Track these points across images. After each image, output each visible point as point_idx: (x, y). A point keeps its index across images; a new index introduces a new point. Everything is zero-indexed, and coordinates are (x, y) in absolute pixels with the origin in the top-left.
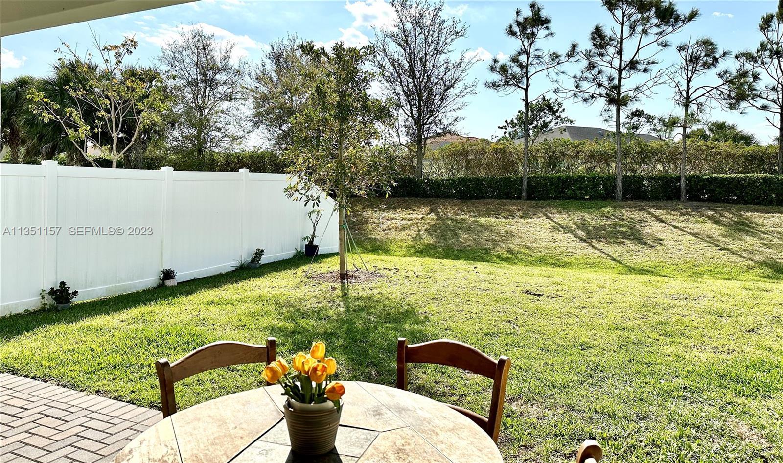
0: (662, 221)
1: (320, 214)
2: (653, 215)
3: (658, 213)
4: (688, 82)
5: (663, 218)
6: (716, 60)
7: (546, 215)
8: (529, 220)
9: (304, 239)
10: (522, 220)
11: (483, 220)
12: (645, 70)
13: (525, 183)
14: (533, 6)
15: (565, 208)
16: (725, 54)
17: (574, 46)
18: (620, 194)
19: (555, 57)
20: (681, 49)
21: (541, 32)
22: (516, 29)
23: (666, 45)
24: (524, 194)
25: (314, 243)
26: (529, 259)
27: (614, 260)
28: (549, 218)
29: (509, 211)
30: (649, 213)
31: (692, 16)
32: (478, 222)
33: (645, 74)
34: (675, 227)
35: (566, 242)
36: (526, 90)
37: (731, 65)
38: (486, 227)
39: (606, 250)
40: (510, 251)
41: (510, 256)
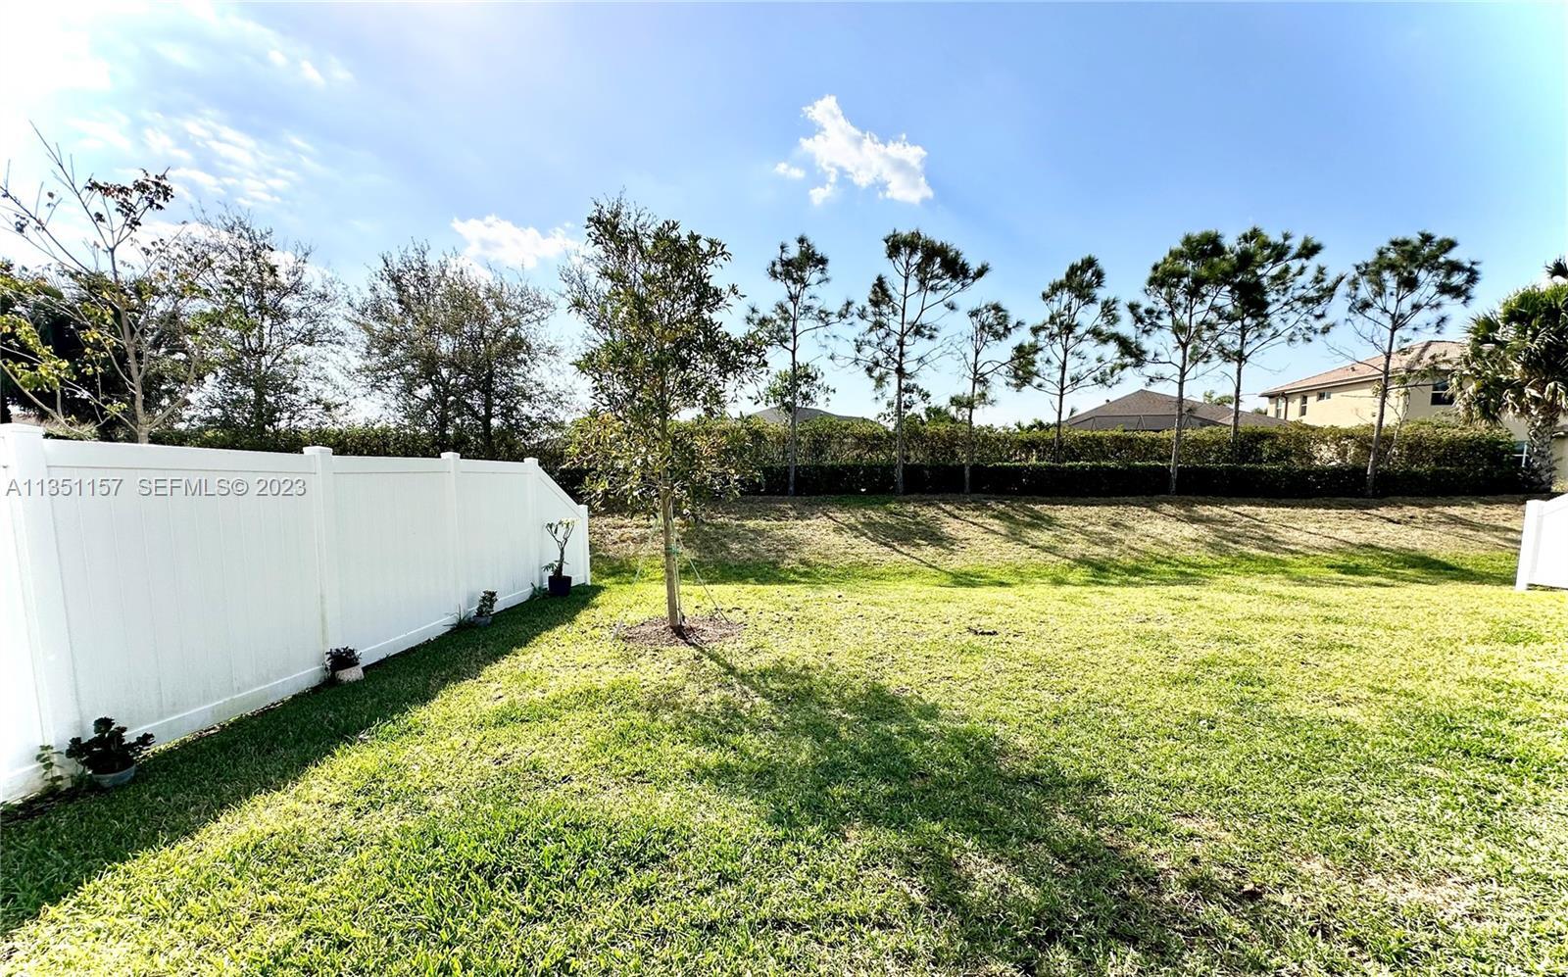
0: (957, 518)
1: (570, 526)
2: (945, 511)
3: (948, 508)
4: (977, 353)
5: (956, 512)
6: (1008, 330)
7: (825, 514)
8: (808, 522)
9: (547, 568)
10: (799, 522)
11: (751, 524)
12: (931, 337)
13: (792, 474)
14: (801, 241)
15: (844, 506)
16: (1019, 324)
17: (849, 304)
18: (900, 486)
19: (823, 317)
20: (974, 314)
21: (812, 275)
22: (778, 268)
23: (952, 308)
24: (791, 488)
25: (564, 573)
26: (833, 571)
27: (930, 566)
28: (831, 518)
29: (778, 510)
30: (940, 508)
31: (981, 273)
32: (743, 526)
33: (931, 342)
34: (974, 524)
35: (867, 549)
36: (793, 352)
37: (1023, 337)
38: (760, 533)
39: (915, 554)
40: (803, 562)
41: (808, 569)
